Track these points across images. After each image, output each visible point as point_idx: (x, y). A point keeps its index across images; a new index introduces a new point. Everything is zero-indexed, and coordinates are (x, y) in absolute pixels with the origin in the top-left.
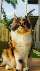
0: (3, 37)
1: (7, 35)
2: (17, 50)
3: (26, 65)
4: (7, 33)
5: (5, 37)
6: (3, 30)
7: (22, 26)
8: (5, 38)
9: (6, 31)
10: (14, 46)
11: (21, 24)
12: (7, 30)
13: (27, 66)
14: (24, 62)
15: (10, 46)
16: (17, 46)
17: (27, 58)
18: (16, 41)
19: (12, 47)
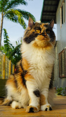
0: (3, 72)
1: (9, 69)
2: (30, 75)
3: (46, 100)
4: (10, 66)
5: (6, 73)
6: (3, 62)
7: (43, 34)
8: (7, 75)
9: (8, 64)
10: (25, 69)
11: (42, 32)
12: (10, 62)
13: (48, 101)
14: (43, 96)
15: (20, 69)
16: (31, 68)
17: (48, 90)
18: (28, 60)
19: (22, 71)
